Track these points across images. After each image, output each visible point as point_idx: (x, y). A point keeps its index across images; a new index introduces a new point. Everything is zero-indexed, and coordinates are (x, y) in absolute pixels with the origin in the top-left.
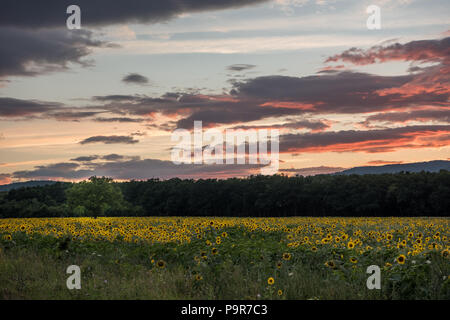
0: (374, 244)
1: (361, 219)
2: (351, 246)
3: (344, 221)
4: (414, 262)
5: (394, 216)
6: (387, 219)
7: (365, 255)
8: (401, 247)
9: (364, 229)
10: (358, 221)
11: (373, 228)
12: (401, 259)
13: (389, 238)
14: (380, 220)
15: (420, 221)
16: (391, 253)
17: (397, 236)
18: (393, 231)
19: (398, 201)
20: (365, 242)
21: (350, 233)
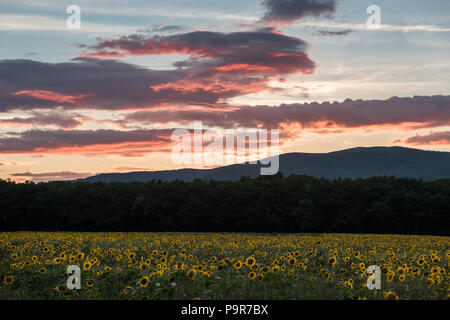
0: (113, 264)
1: (101, 234)
2: (87, 266)
3: (80, 237)
4: (158, 284)
5: (139, 231)
6: (130, 234)
7: (103, 276)
8: (144, 267)
9: (103, 246)
10: (97, 237)
11: (113, 245)
12: (144, 282)
13: (132, 256)
14: (122, 235)
15: (165, 237)
16: (132, 274)
17: (140, 254)
18: (136, 249)
19: (145, 214)
20: (103, 262)
21: (87, 251)
